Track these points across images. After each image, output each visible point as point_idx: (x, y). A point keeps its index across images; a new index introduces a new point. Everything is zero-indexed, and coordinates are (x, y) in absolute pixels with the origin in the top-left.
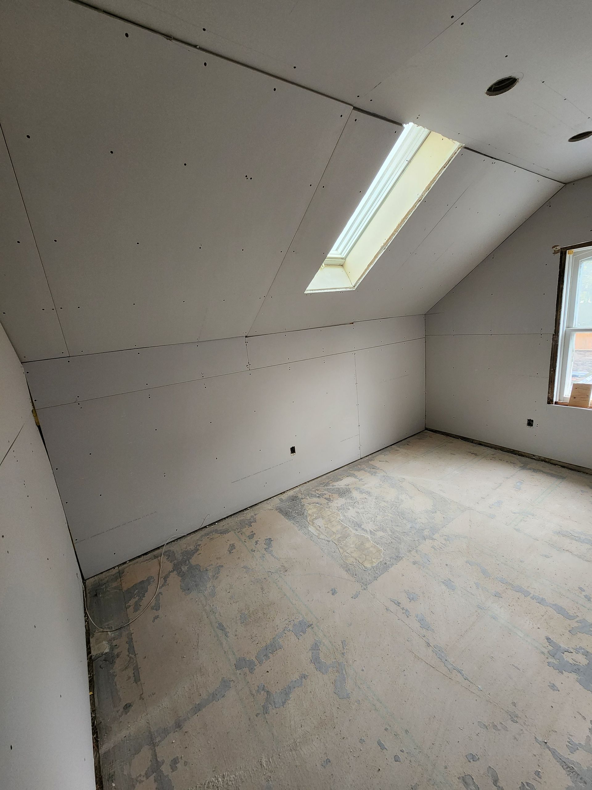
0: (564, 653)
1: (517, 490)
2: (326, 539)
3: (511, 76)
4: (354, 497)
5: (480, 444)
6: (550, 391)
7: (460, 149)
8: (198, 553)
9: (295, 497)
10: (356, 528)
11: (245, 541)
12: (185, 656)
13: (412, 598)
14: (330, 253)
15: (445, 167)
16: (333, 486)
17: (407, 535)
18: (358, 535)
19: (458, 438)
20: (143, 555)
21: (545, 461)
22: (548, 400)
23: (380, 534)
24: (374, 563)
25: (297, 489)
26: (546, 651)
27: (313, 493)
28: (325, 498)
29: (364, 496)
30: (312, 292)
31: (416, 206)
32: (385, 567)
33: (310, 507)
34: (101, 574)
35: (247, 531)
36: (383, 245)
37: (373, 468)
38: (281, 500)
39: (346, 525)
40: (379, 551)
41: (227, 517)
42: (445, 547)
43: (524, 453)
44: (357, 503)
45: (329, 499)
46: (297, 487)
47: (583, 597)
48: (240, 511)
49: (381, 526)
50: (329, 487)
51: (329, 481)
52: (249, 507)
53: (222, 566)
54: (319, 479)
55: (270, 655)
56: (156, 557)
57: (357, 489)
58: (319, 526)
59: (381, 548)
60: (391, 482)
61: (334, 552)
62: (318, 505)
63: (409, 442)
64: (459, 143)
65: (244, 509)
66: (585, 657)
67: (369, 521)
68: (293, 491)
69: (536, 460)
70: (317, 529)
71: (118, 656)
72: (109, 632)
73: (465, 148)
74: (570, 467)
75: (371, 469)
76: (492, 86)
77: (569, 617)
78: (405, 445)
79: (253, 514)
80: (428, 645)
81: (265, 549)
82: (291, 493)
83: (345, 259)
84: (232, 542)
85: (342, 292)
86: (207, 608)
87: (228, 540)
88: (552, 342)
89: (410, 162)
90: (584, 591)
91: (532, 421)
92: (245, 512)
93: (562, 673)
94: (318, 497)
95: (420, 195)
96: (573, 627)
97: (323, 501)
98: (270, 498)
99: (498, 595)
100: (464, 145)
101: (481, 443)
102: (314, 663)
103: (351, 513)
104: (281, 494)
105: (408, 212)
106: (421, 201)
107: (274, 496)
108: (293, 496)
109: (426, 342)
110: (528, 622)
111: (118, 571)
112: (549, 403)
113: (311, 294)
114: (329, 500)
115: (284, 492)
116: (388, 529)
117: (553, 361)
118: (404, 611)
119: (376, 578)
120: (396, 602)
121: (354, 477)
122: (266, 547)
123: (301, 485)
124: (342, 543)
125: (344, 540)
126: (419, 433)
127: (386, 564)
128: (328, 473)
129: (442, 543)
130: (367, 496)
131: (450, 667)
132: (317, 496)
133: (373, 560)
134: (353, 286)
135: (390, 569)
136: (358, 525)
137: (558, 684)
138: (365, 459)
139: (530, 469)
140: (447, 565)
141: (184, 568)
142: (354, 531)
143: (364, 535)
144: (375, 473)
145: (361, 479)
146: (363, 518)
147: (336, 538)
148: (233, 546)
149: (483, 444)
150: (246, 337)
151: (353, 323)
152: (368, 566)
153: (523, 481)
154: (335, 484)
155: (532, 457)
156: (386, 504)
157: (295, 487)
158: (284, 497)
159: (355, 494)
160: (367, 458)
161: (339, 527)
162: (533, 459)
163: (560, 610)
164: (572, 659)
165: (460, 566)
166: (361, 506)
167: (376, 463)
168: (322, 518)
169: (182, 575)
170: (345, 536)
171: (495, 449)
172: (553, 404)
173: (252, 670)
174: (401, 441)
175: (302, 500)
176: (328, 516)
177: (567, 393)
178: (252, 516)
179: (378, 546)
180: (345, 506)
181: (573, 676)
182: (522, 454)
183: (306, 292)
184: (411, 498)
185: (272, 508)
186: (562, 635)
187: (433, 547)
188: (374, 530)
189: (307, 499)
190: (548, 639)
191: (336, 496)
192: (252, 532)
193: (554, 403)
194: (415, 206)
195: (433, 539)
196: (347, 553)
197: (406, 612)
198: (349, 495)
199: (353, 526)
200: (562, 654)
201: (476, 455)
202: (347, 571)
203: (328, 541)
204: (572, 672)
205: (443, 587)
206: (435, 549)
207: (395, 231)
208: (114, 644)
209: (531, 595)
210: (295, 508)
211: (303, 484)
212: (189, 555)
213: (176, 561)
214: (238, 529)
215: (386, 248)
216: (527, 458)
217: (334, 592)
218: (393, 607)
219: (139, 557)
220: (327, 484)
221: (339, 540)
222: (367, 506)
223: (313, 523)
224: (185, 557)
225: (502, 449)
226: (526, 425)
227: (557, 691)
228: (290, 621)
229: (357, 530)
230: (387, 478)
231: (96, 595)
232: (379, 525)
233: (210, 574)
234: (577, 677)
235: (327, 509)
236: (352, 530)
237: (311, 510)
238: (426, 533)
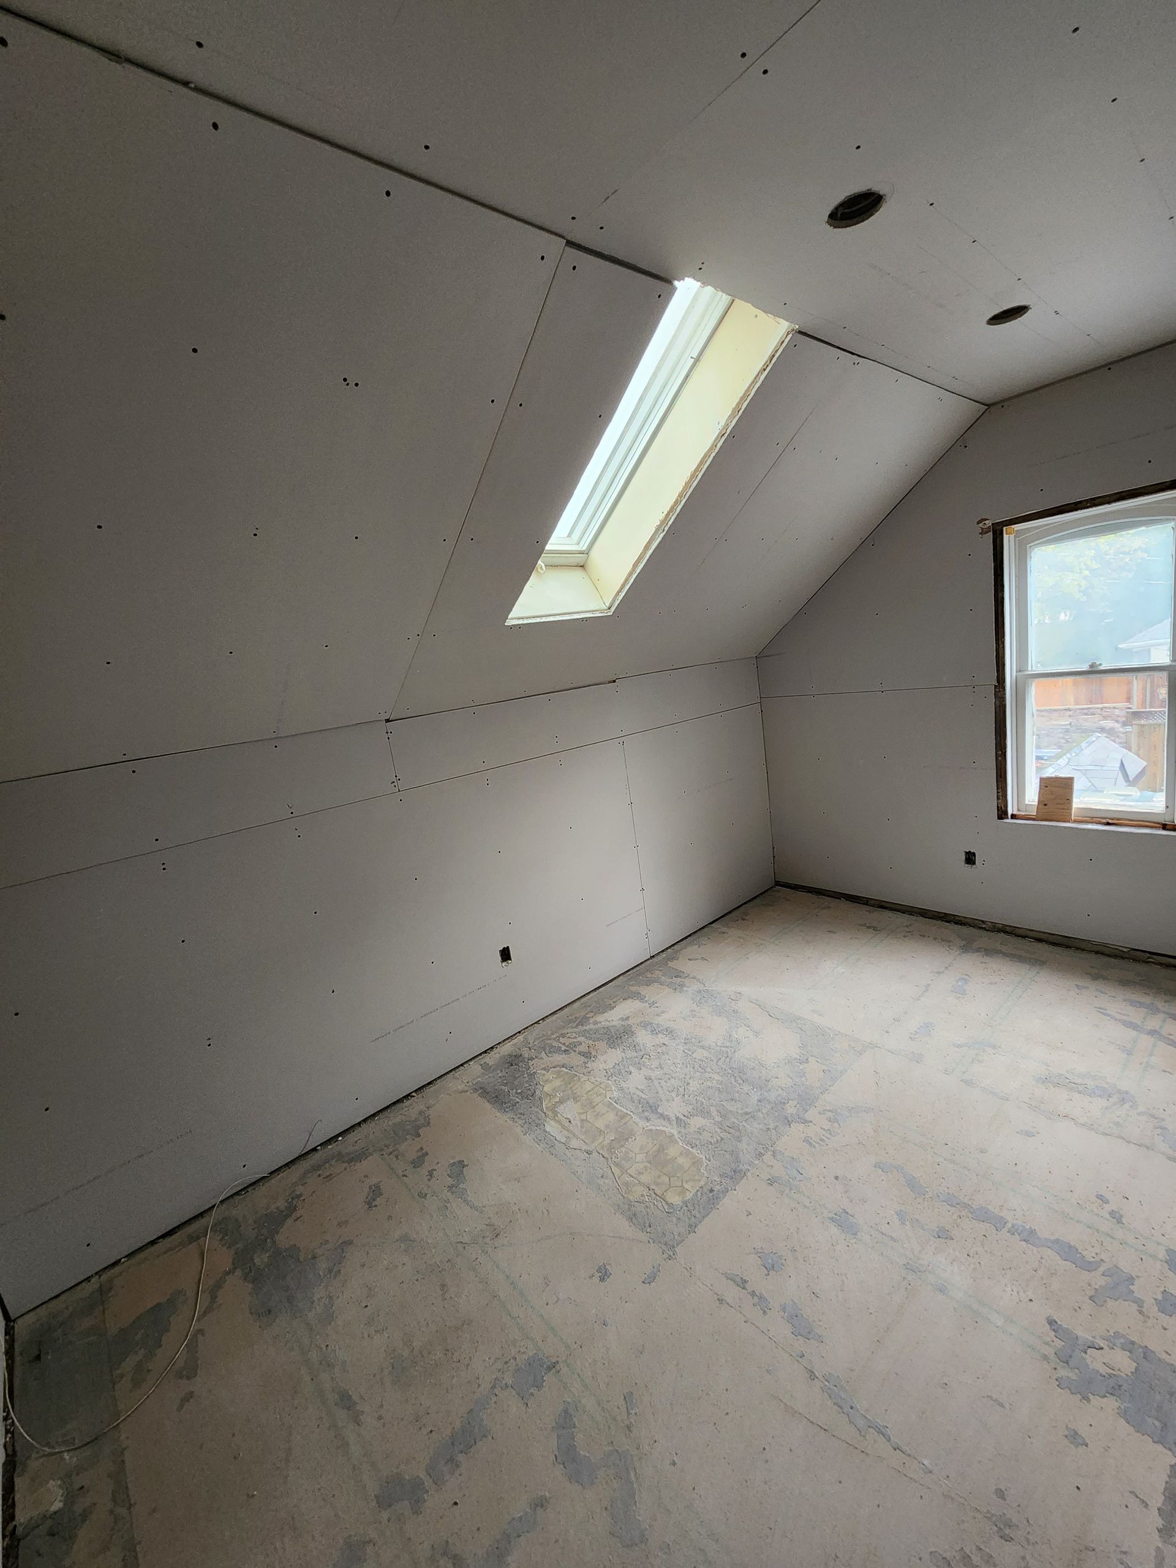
0: (1086, 1353)
1: (959, 995)
2: (584, 1147)
3: (870, 190)
4: (641, 1045)
5: (883, 906)
6: (1000, 794)
7: (791, 335)
8: (294, 1216)
9: (515, 1056)
10: (646, 1114)
11: (404, 1173)
12: (255, 1493)
13: (771, 1267)
14: (550, 542)
15: (765, 370)
16: (596, 1023)
17: (753, 1120)
18: (651, 1130)
19: (839, 898)
20: (163, 1236)
21: (1005, 932)
22: (1000, 813)
23: (698, 1122)
24: (688, 1193)
25: (521, 1037)
26: (1050, 1351)
27: (554, 1044)
28: (580, 1053)
29: (661, 1039)
30: (521, 622)
31: (716, 446)
32: (711, 1198)
33: (550, 1075)
34: (54, 1302)
35: (409, 1147)
36: (659, 523)
37: (676, 977)
38: (486, 1067)
39: (625, 1110)
40: (696, 1163)
41: (365, 1120)
42: (829, 1136)
43: (965, 918)
44: (648, 1057)
45: (587, 1055)
46: (519, 1032)
47: (1108, 1216)
48: (394, 1103)
49: (699, 1104)
50: (587, 1028)
51: (586, 1014)
52: (416, 1091)
53: (350, 1243)
54: (566, 1010)
55: (461, 1457)
56: (193, 1238)
57: (645, 1025)
58: (568, 1119)
59: (700, 1156)
60: (714, 1003)
61: (602, 1177)
62: (564, 1069)
63: (747, 914)
64: (787, 323)
65: (404, 1097)
66: (1128, 1353)
67: (674, 1094)
68: (511, 1043)
69: (987, 930)
70: (563, 1127)
71: (85, 1516)
72: (66, 1454)
73: (800, 332)
74: (1051, 939)
75: (672, 978)
76: (837, 209)
77: (1089, 1266)
78: (738, 920)
79: (422, 1107)
80: (812, 1375)
81: (450, 1187)
82: (507, 1049)
83: (587, 552)
84: (374, 1181)
85: (585, 620)
86: (314, 1356)
87: (366, 1176)
88: (994, 700)
89: (697, 360)
90: (1107, 1202)
91: (974, 854)
92: (406, 1103)
93: (1089, 1400)
94: (565, 1051)
95: (723, 423)
96: (1097, 1287)
97: (575, 1059)
98: (462, 1065)
99: (943, 1235)
100: (797, 327)
101: (883, 904)
102: (564, 1464)
103: (635, 1081)
104: (485, 1052)
105: (702, 459)
106: (726, 435)
107: (470, 1060)
108: (510, 1056)
109: (762, 711)
110: (1009, 1289)
111: (97, 1286)
112: (1000, 817)
113: (520, 626)
114: (587, 1057)
115: (492, 1048)
116: (713, 1109)
117: (1000, 737)
118: (756, 1299)
119: (692, 1228)
120: (738, 1279)
121: (638, 998)
122: (450, 1181)
123: (527, 1027)
124: (618, 1154)
125: (622, 1146)
126: (764, 892)
127: (711, 1191)
128: (584, 995)
129: (824, 1130)
130: (666, 1040)
131: (861, 1423)
132: (563, 1049)
133: (686, 1186)
134: (606, 608)
135: (721, 1203)
136: (651, 1108)
137: (1084, 1432)
138: (659, 958)
139: (978, 950)
140: (837, 1178)
141: (261, 1259)
142: (642, 1123)
143: (663, 1129)
144: (682, 986)
145: (654, 1003)
146: (661, 1092)
147: (605, 1143)
148: (376, 1191)
149: (887, 905)
150: (388, 721)
151: (614, 681)
152: (675, 1199)
153: (969, 976)
154: (600, 1018)
155: (980, 926)
156: (706, 1054)
157: (516, 1034)
158: (491, 1059)
159: (643, 1037)
160: (664, 955)
161: (611, 1116)
162: (983, 928)
163: (1068, 1252)
164: (1104, 1363)
165: (862, 1177)
166: (655, 1064)
167: (682, 964)
168: (574, 1099)
169: (255, 1277)
170: (624, 1136)
171: (911, 914)
172: (1008, 818)
173: (417, 1506)
174: (730, 912)
175: (531, 1063)
176: (587, 1093)
177: (1032, 796)
178: (421, 1113)
179: (694, 1151)
180: (622, 1068)
181: (1111, 1404)
182: (961, 921)
183: (509, 623)
184: (757, 1034)
185: (466, 1088)
186: (1078, 1309)
187: (807, 1141)
188: (684, 1116)
189: (542, 1058)
190: (1051, 1322)
191: (602, 1045)
192: (422, 1149)
193: (1010, 817)
194: (714, 445)
195: (806, 1122)
196: (630, 1176)
197: (760, 1300)
198: (630, 1040)
199: (641, 1110)
200: (1083, 1354)
201: (875, 929)
202: (630, 1219)
203: (589, 1153)
204: (1108, 1395)
205: (834, 1230)
206: (810, 1144)
207: (681, 495)
208: (77, 1486)
209: (1009, 1225)
210: (516, 1083)
211: (532, 1024)
212: (275, 1221)
213: (240, 1245)
214: (387, 1146)
215: (666, 529)
216: (972, 928)
217: (604, 1274)
218: (732, 1293)
219: (153, 1243)
220: (584, 1021)
221: (611, 1148)
222: (669, 1061)
223: (555, 1114)
224: (265, 1231)
225: (924, 913)
226: (963, 863)
227: (1084, 1447)
228: (506, 1363)
229: (648, 1120)
230: (705, 996)
231: (38, 1358)
232: (694, 1102)
233: (322, 1265)
234: (1117, 1404)
235: (585, 1078)
236: (638, 1120)
237: (550, 1084)
238: (791, 1109)
